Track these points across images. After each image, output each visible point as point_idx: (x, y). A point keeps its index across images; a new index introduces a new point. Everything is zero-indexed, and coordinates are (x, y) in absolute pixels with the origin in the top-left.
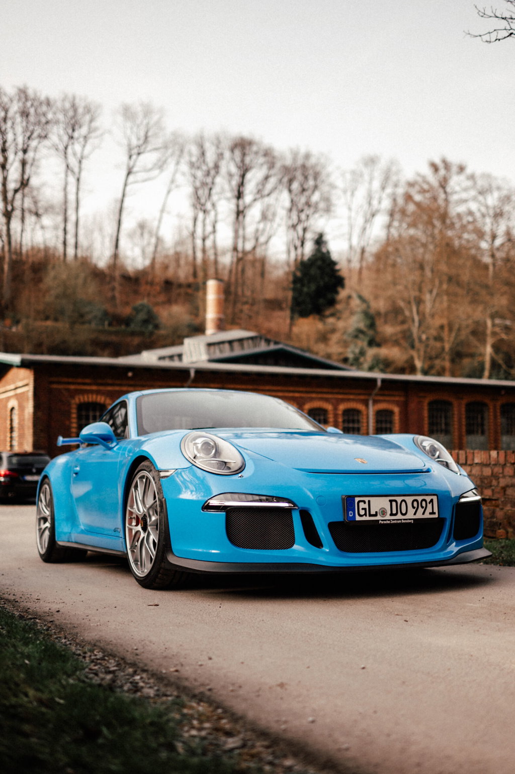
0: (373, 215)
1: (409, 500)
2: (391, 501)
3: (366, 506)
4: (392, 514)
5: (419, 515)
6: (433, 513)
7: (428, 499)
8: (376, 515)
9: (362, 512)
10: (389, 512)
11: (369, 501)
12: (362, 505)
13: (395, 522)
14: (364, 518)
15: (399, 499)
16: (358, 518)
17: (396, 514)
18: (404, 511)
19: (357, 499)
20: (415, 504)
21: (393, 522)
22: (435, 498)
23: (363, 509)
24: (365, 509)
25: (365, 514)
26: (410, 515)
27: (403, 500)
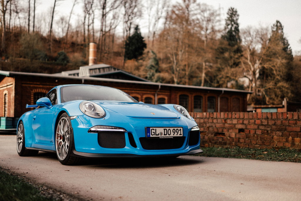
0: (159, 19)
1: (172, 129)
2: (164, 129)
3: (155, 131)
4: (164, 135)
5: (175, 135)
6: (181, 134)
7: (179, 129)
8: (158, 135)
9: (153, 134)
10: (163, 134)
11: (156, 129)
12: (153, 131)
13: (166, 138)
14: (154, 136)
15: (168, 129)
16: (151, 136)
17: (166, 135)
18: (169, 134)
19: (151, 129)
20: (174, 131)
21: (165, 138)
22: (182, 129)
23: (153, 132)
24: (154, 132)
25: (154, 135)
26: (172, 135)
27: (169, 129)
